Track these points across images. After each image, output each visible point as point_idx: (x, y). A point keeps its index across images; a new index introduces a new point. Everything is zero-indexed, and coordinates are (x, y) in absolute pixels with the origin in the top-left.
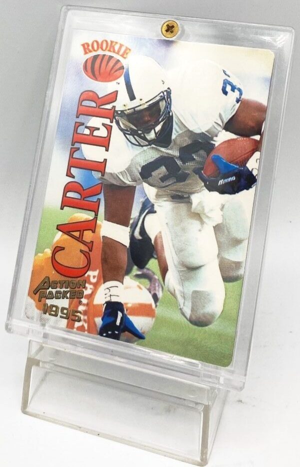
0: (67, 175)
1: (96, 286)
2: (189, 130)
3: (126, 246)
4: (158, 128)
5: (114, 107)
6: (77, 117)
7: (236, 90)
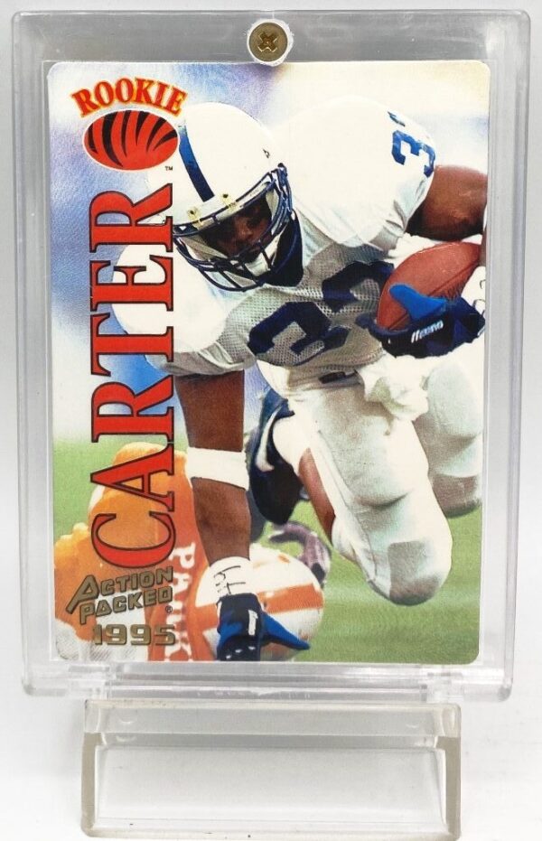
0: (93, 373)
1: (195, 573)
2: (335, 243)
3: (244, 489)
4: (271, 249)
5: (169, 219)
6: (93, 251)
7: (421, 151)
